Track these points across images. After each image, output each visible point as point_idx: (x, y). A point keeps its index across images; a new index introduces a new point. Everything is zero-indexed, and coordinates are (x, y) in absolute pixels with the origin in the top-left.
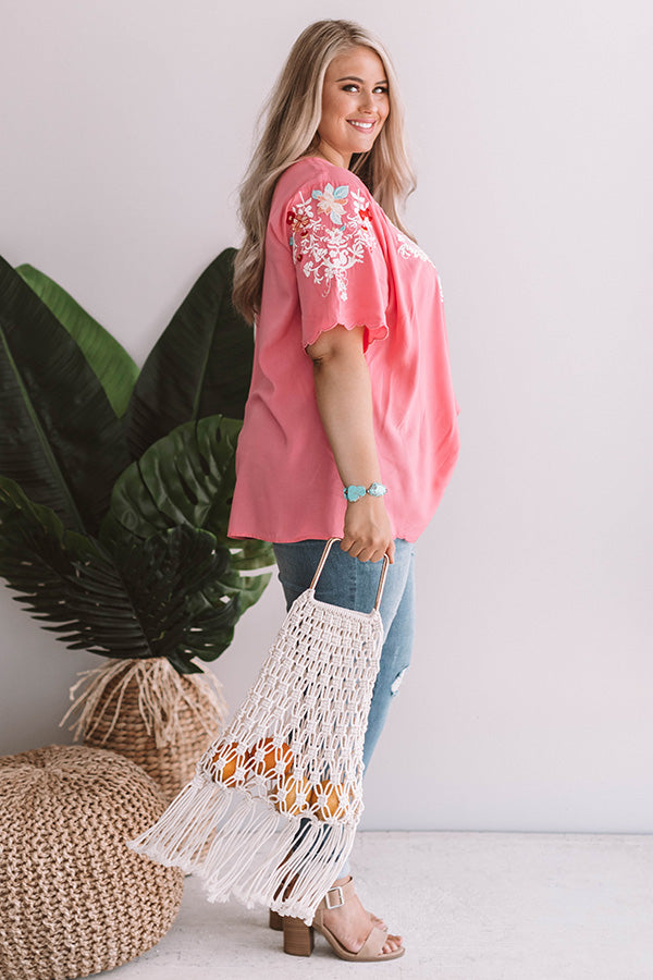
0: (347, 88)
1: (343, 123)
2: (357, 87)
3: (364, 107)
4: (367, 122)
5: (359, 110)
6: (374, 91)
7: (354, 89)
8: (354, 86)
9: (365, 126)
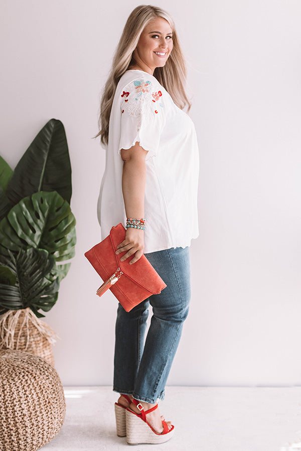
0: (154, 37)
1: (152, 53)
2: (158, 36)
3: (162, 45)
4: (163, 52)
5: (159, 46)
6: (166, 38)
7: (157, 37)
8: (157, 36)
9: (162, 54)
